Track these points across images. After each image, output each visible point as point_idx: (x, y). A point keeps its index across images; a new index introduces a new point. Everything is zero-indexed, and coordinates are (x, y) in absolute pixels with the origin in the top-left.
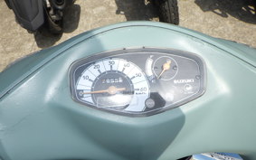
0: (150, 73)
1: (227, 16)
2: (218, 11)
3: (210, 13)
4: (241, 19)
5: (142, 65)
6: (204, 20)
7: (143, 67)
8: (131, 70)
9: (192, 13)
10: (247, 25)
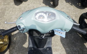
0: (47, 15)
1: (72, 5)
2: (70, 3)
3: (68, 3)
4: (76, 7)
5: (46, 14)
6: (66, 5)
7: (46, 15)
8: (44, 15)
9: (63, 2)
10: (77, 9)
